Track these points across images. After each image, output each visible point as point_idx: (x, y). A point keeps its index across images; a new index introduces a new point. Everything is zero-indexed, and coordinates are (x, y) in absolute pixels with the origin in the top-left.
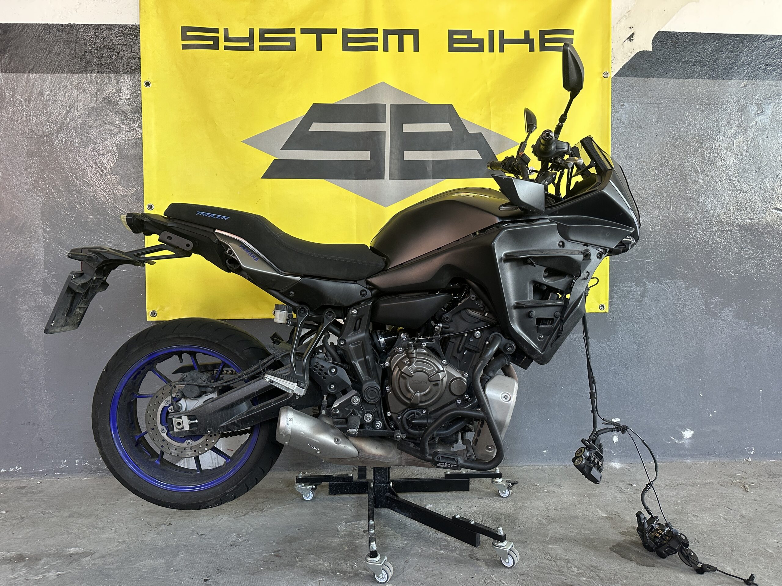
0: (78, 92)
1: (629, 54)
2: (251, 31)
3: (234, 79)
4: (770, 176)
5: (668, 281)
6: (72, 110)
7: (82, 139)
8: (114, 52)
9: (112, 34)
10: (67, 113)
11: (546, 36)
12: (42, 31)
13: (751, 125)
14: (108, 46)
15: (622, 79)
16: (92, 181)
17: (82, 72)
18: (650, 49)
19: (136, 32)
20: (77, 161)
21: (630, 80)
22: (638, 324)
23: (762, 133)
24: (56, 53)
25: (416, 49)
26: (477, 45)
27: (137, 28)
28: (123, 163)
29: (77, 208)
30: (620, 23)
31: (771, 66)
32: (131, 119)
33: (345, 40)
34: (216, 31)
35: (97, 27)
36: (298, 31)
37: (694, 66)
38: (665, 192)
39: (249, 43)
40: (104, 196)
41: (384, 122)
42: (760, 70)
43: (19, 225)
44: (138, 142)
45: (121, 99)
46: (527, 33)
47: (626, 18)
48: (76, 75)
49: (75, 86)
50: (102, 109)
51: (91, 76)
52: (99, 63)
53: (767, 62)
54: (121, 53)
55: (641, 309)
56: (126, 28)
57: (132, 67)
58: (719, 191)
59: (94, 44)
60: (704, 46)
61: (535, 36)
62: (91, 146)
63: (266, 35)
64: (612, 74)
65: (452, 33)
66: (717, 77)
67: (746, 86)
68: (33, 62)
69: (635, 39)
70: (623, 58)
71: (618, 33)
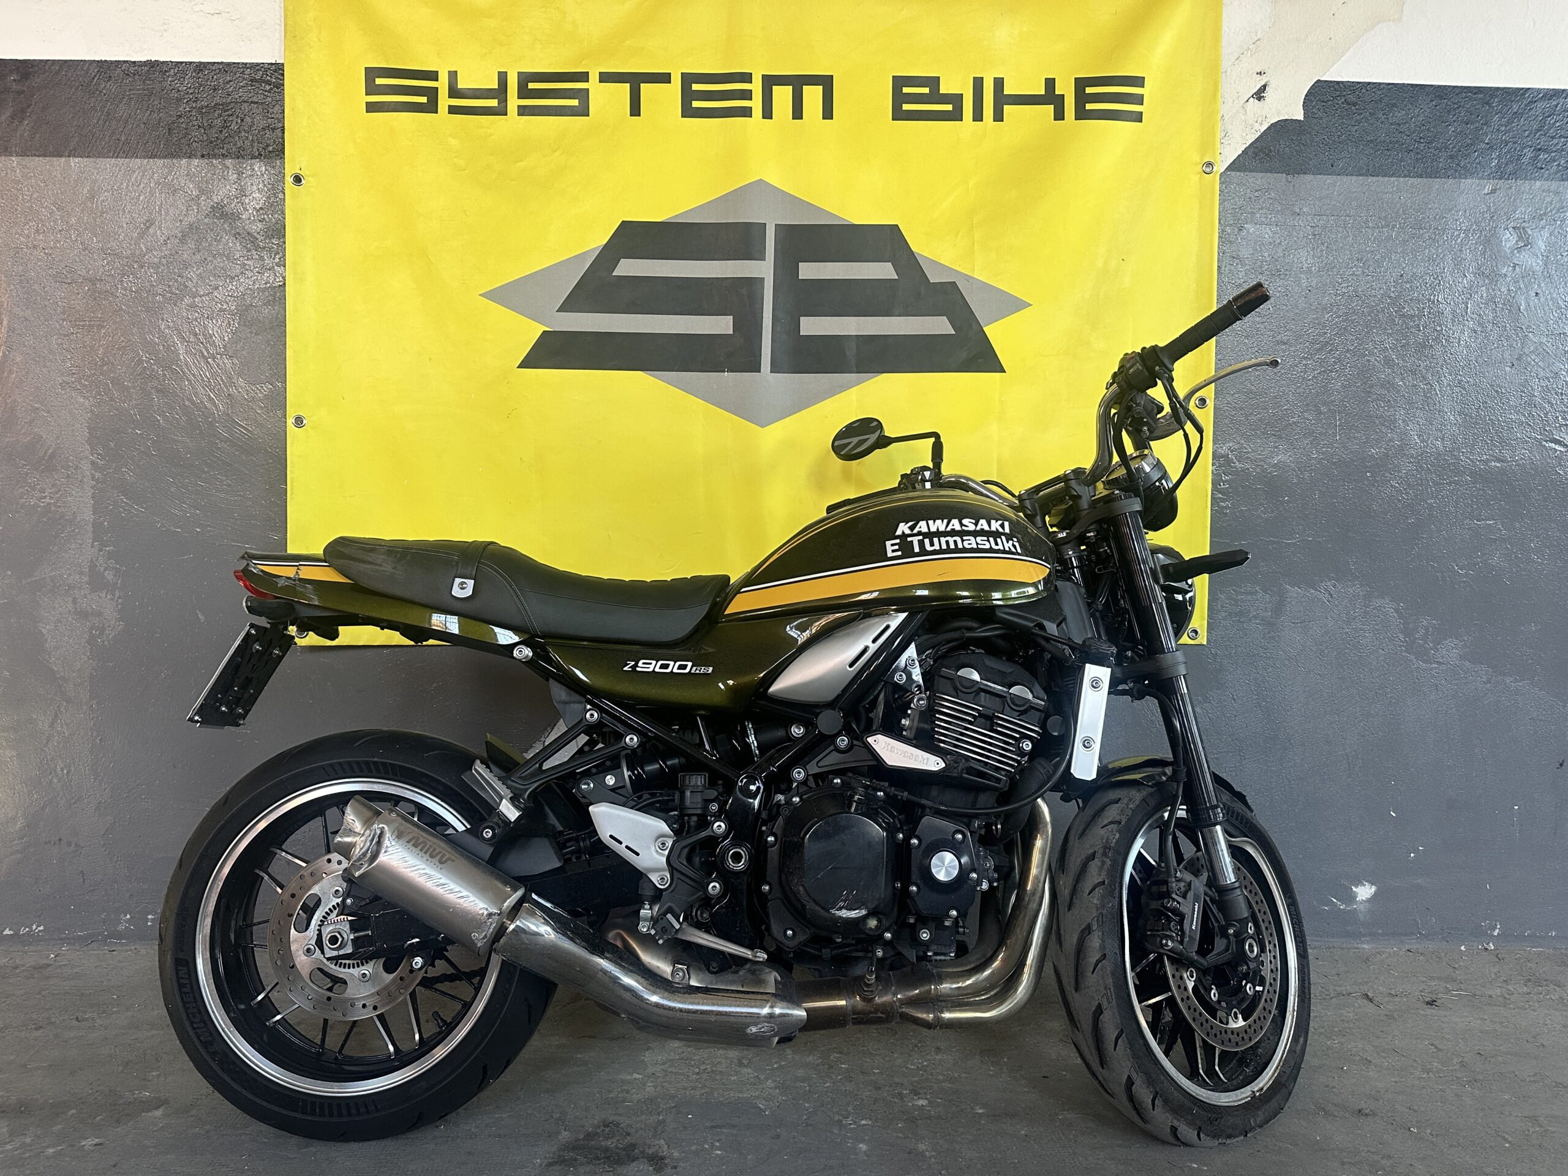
0: (163, 195)
1: (1257, 126)
2: (503, 77)
3: (467, 171)
4: (1542, 374)
5: (1328, 584)
6: (151, 230)
7: (169, 286)
8: (235, 116)
9: (230, 81)
10: (141, 235)
11: (1089, 90)
12: (95, 76)
13: (1504, 272)
14: (222, 105)
16: (188, 369)
17: (172, 156)
18: (1300, 116)
19: (277, 78)
20: (160, 329)
21: (1259, 179)
22: (1265, 669)
23: (1526, 287)
24: (121, 117)
25: (828, 113)
26: (949, 107)
27: (280, 69)
28: (249, 335)
29: (158, 421)
30: (1238, 64)
31: (1545, 151)
32: (264, 248)
33: (687, 95)
34: (433, 76)
35: (201, 67)
36: (594, 77)
37: (1387, 150)
38: (1324, 404)
39: (497, 100)
40: (211, 399)
41: (762, 258)
42: (1525, 160)
43: (46, 453)
44: (277, 295)
45: (246, 210)
46: (1050, 83)
47: (1251, 55)
48: (160, 162)
49: (158, 183)
50: (209, 228)
51: (189, 164)
52: (205, 138)
53: (1540, 143)
54: (248, 119)
55: (1273, 638)
56: (258, 70)
57: (268, 146)
58: (1435, 404)
59: (196, 101)
60: (1409, 109)
61: (1066, 89)
62: (187, 300)
63: (531, 86)
64: (1220, 167)
65: (899, 82)
66: (1433, 174)
67: (1493, 191)
68: (76, 135)
69: (1270, 95)
70: (1245, 135)
71: (1235, 83)
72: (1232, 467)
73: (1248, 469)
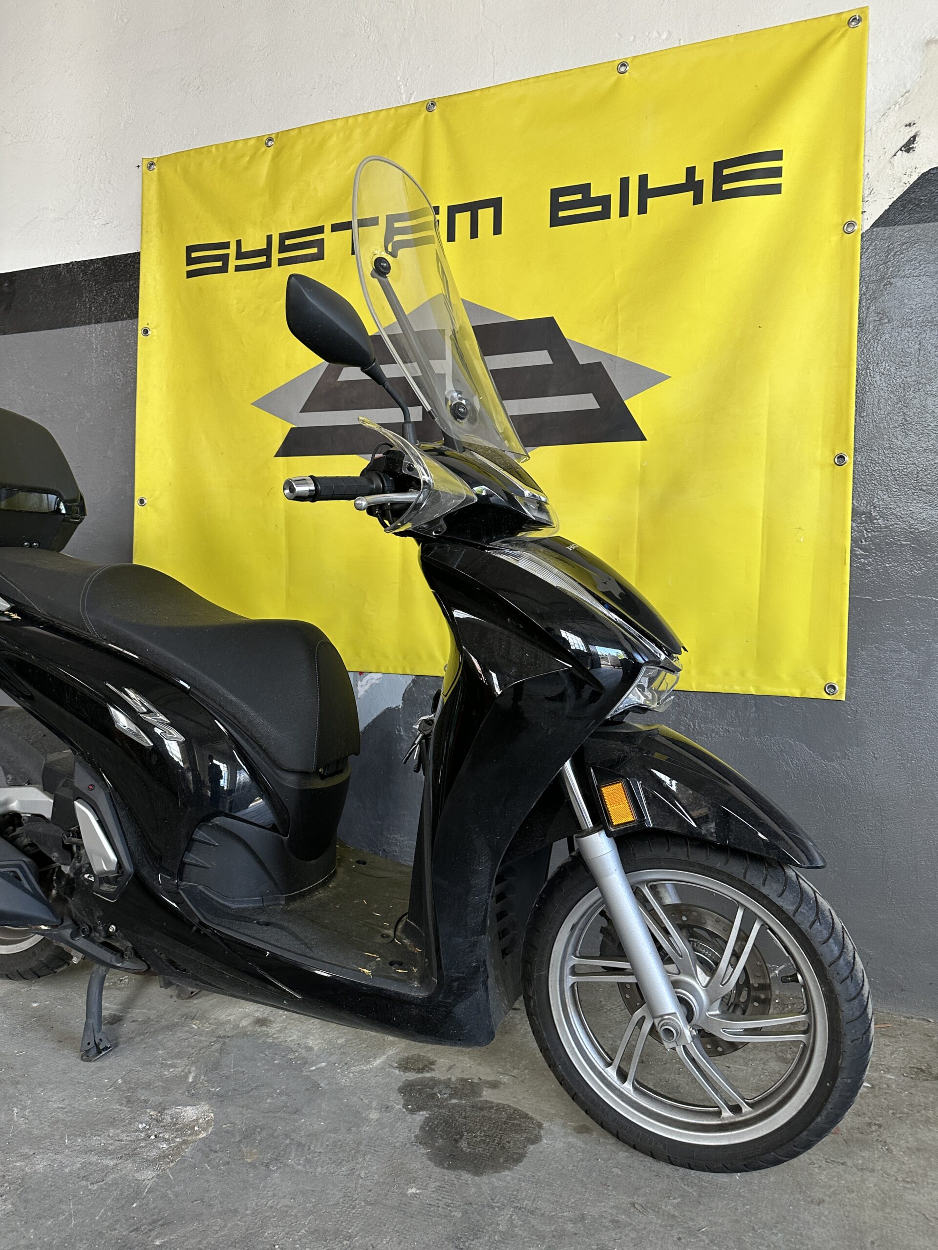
1: (905, 179)
2: (269, 238)
3: (243, 313)
8: (115, 292)
11: (726, 172)
15: (888, 231)
19: (136, 263)
25: (497, 230)
26: (599, 208)
27: (138, 256)
30: (884, 120)
33: (391, 232)
34: (226, 245)
36: (328, 229)
41: (443, 357)
46: (691, 171)
47: (900, 108)
54: (121, 294)
55: (920, 699)
56: (128, 259)
59: (95, 286)
61: (705, 174)
64: (865, 223)
65: (556, 193)
69: (921, 145)
70: (892, 189)
71: (881, 139)
72: (874, 523)
73: (892, 525)
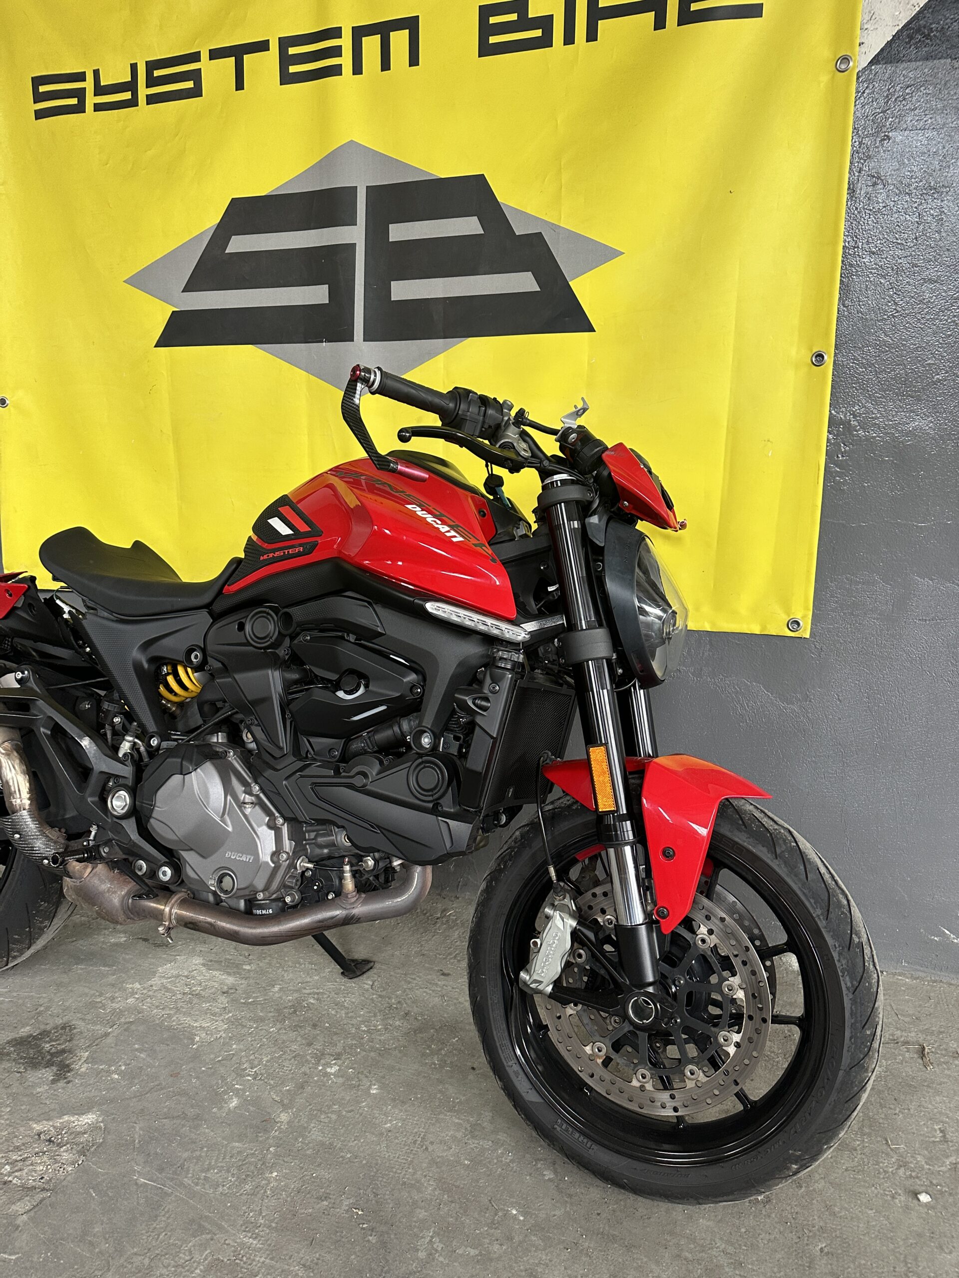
2: (134, 68)
3: (108, 166)
15: (890, 68)
21: (913, 71)
25: (414, 60)
26: (538, 33)
33: (285, 60)
34: (81, 77)
36: (205, 56)
39: (130, 92)
41: (354, 223)
65: (486, 12)
70: (897, 13)
72: (853, 435)
73: (875, 437)
